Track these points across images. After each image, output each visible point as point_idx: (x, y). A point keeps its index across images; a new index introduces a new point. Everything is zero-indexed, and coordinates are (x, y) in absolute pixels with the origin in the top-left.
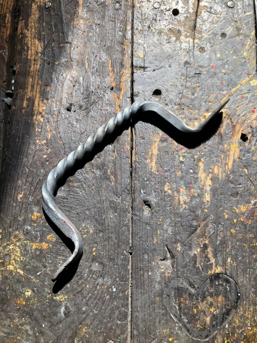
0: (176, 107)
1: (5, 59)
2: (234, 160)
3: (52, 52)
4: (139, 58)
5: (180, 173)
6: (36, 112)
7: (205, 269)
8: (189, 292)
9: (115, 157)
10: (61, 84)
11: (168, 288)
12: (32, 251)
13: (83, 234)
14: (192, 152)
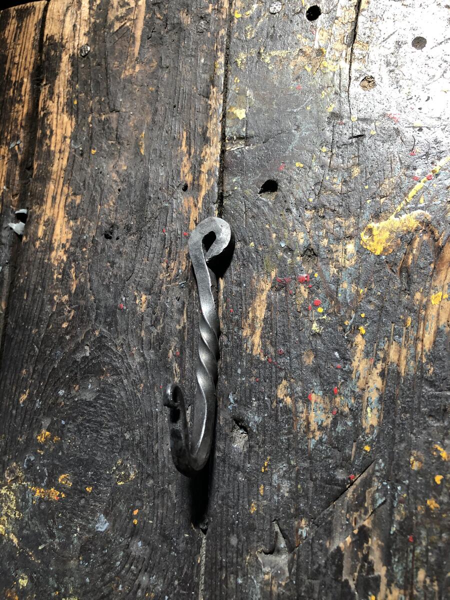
0: (308, 214)
1: (17, 157)
2: (438, 329)
3: (88, 133)
4: (236, 121)
5: (312, 358)
6: (56, 245)
9: (182, 325)
10: (99, 189)
12: (34, 502)
13: (118, 479)
14: (339, 311)
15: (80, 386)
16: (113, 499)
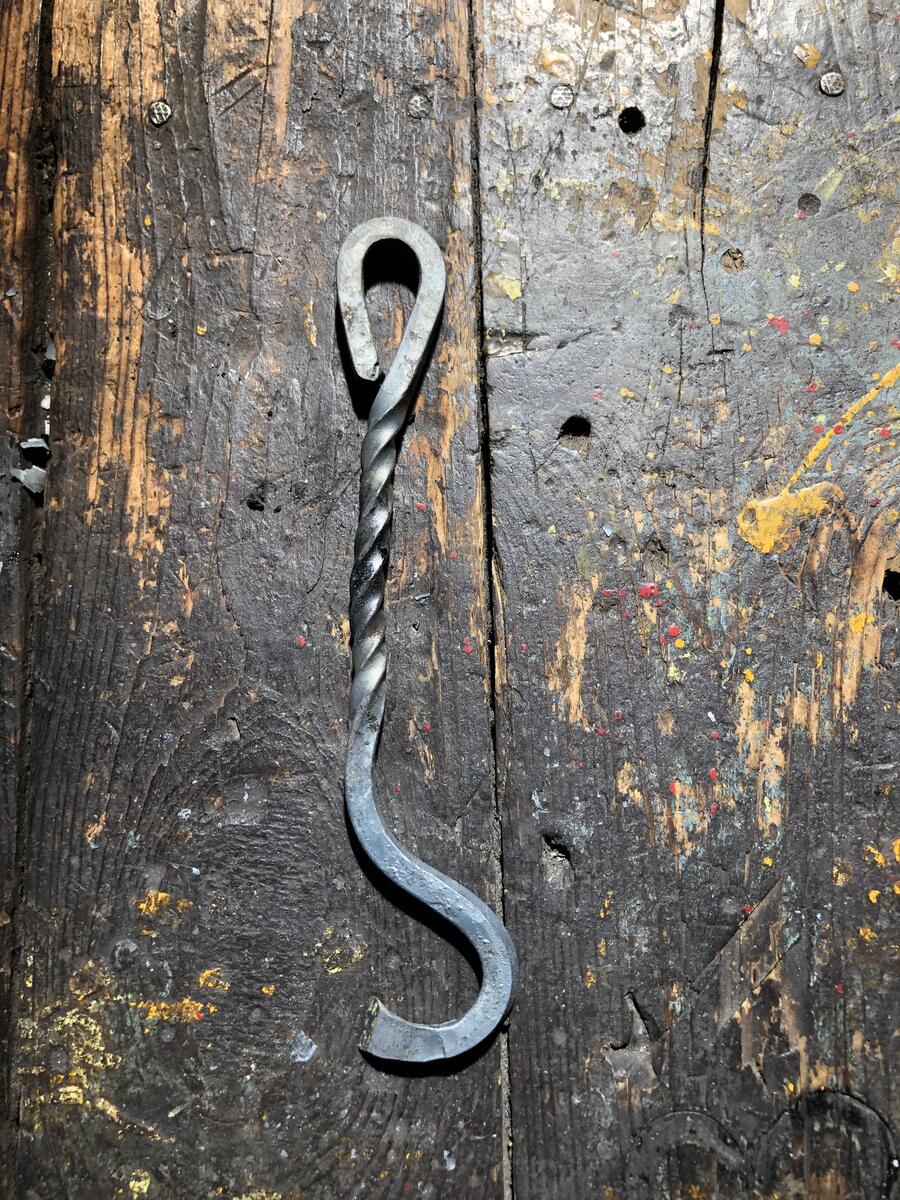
0: (646, 479)
1: (12, 324)
2: (863, 669)
3: (184, 289)
4: (504, 302)
5: (671, 724)
6: (135, 518)
7: (772, 1078)
8: (719, 1164)
9: (430, 674)
10: (222, 409)
11: (643, 1151)
12: (147, 1031)
13: (329, 964)
14: (710, 645)
15: (224, 798)
16: (321, 1002)
